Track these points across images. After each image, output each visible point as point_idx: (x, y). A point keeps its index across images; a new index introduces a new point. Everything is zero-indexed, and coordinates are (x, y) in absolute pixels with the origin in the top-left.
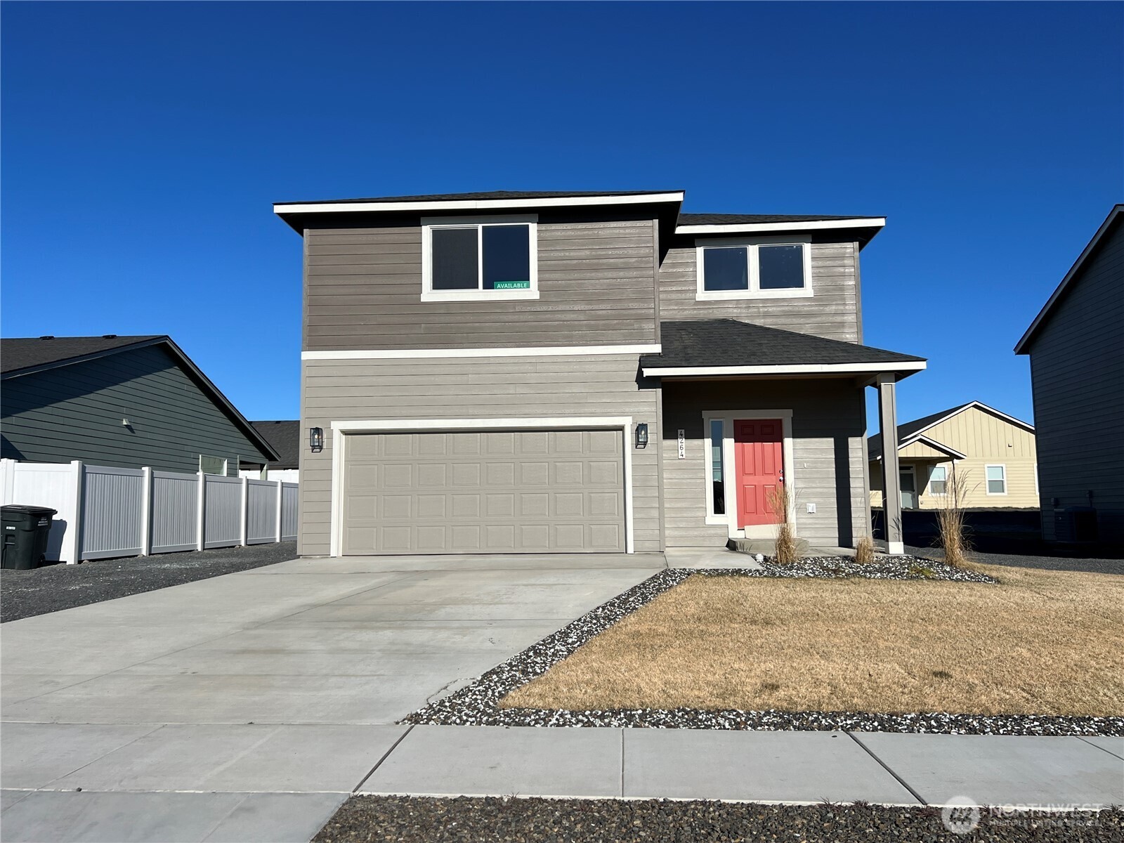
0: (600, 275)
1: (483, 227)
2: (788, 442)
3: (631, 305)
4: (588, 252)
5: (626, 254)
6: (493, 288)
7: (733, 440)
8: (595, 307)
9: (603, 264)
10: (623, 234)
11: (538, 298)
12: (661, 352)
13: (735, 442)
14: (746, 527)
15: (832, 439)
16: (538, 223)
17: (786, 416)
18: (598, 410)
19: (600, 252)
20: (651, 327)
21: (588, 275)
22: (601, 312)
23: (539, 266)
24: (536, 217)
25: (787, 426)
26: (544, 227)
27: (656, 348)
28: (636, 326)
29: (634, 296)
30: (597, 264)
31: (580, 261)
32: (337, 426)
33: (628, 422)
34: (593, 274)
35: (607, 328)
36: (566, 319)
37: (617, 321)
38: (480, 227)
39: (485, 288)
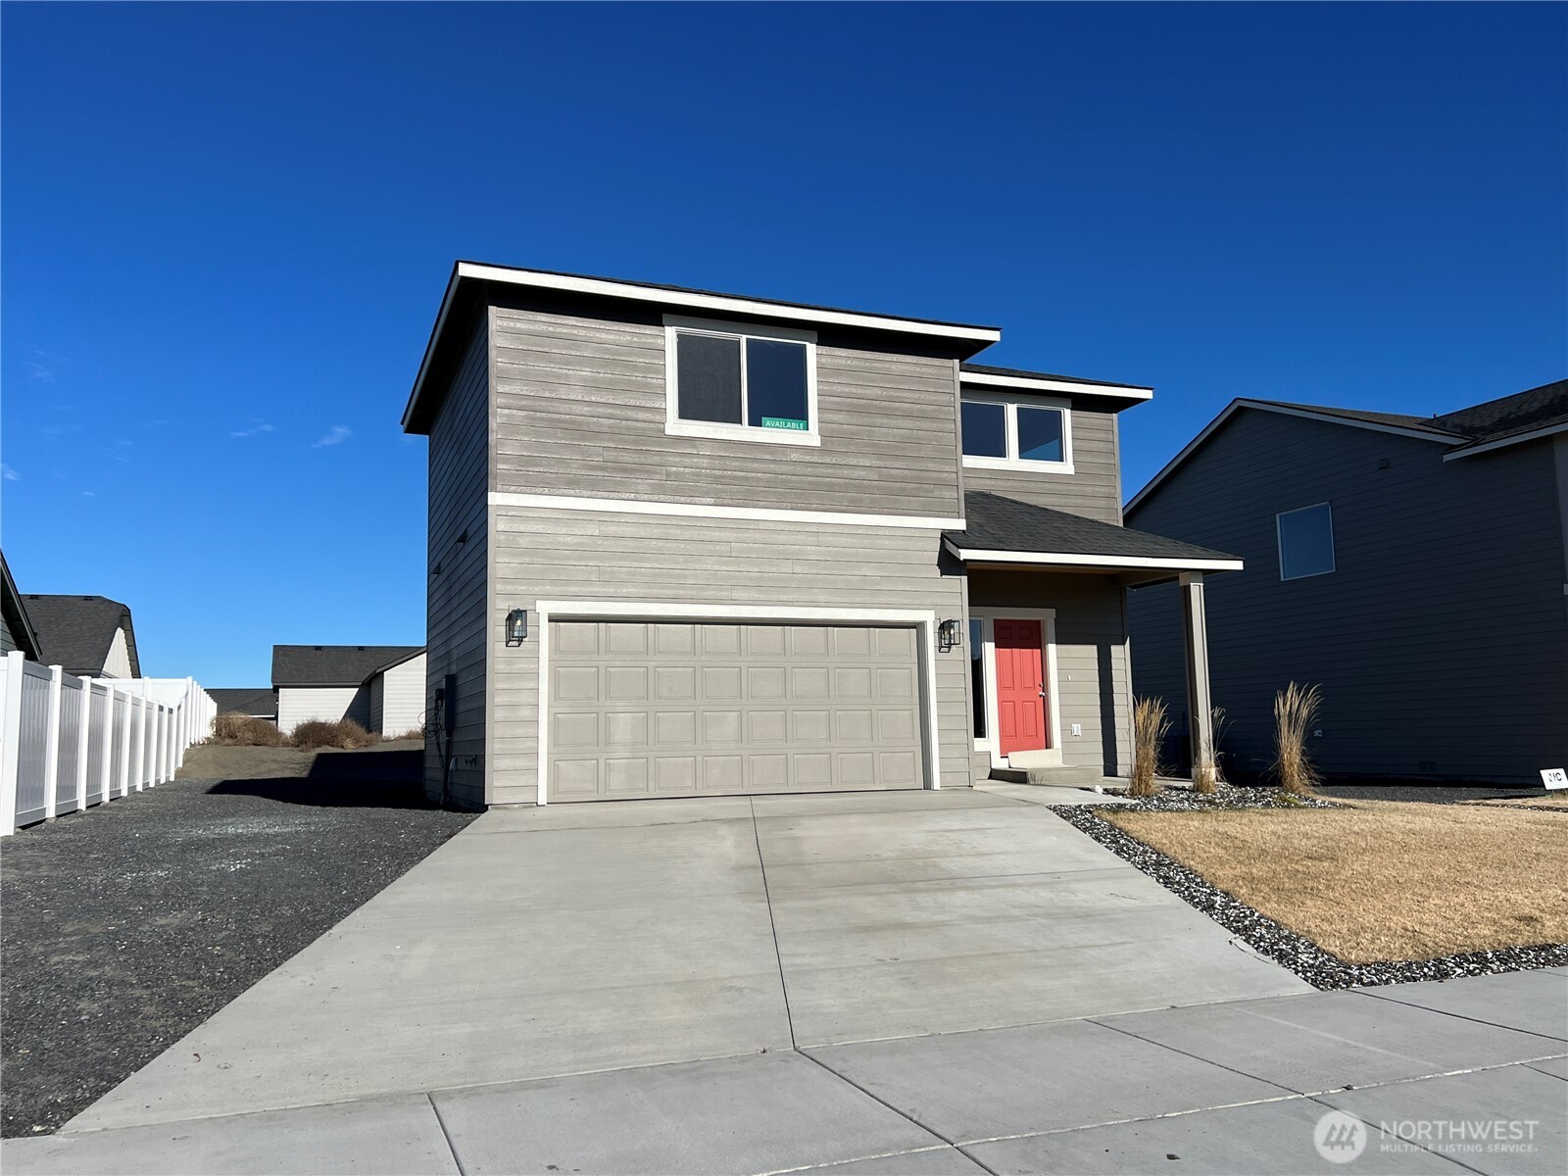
0: (892, 422)
1: (747, 339)
2: (1052, 649)
3: (931, 466)
4: (879, 392)
5: (923, 400)
6: (761, 426)
7: (993, 644)
8: (890, 464)
9: (895, 409)
10: (919, 372)
11: (819, 445)
12: (965, 529)
13: (996, 647)
14: (1010, 754)
15: (1095, 647)
16: (817, 344)
17: (1047, 617)
18: (893, 600)
19: (892, 393)
20: (955, 497)
21: (879, 421)
22: (894, 472)
23: (819, 402)
24: (815, 335)
25: (1050, 629)
26: (825, 350)
27: (960, 524)
28: (937, 493)
29: (933, 455)
30: (889, 408)
31: (869, 401)
32: (545, 608)
33: (929, 618)
34: (885, 421)
35: (903, 493)
36: (853, 476)
37: (914, 485)
38: (744, 339)
39: (750, 425)
